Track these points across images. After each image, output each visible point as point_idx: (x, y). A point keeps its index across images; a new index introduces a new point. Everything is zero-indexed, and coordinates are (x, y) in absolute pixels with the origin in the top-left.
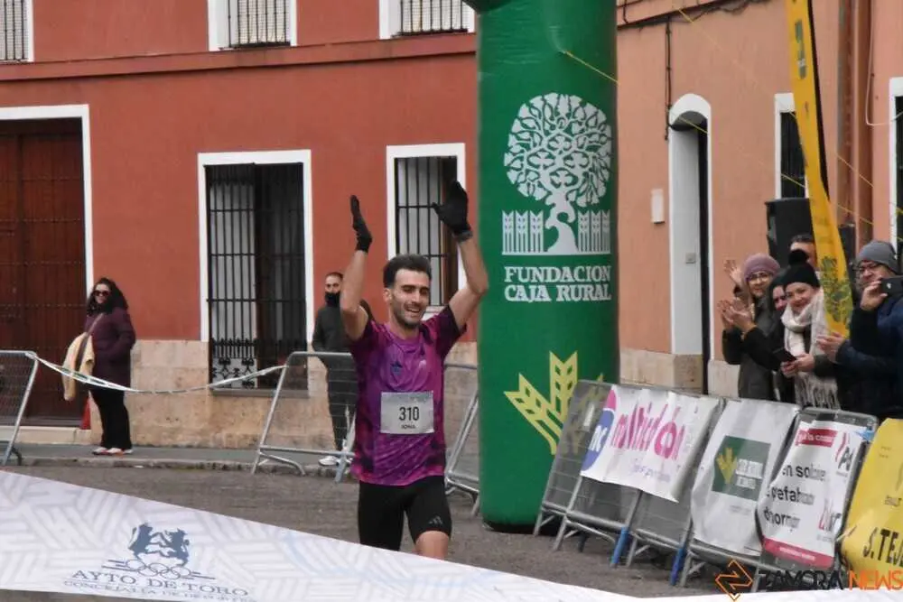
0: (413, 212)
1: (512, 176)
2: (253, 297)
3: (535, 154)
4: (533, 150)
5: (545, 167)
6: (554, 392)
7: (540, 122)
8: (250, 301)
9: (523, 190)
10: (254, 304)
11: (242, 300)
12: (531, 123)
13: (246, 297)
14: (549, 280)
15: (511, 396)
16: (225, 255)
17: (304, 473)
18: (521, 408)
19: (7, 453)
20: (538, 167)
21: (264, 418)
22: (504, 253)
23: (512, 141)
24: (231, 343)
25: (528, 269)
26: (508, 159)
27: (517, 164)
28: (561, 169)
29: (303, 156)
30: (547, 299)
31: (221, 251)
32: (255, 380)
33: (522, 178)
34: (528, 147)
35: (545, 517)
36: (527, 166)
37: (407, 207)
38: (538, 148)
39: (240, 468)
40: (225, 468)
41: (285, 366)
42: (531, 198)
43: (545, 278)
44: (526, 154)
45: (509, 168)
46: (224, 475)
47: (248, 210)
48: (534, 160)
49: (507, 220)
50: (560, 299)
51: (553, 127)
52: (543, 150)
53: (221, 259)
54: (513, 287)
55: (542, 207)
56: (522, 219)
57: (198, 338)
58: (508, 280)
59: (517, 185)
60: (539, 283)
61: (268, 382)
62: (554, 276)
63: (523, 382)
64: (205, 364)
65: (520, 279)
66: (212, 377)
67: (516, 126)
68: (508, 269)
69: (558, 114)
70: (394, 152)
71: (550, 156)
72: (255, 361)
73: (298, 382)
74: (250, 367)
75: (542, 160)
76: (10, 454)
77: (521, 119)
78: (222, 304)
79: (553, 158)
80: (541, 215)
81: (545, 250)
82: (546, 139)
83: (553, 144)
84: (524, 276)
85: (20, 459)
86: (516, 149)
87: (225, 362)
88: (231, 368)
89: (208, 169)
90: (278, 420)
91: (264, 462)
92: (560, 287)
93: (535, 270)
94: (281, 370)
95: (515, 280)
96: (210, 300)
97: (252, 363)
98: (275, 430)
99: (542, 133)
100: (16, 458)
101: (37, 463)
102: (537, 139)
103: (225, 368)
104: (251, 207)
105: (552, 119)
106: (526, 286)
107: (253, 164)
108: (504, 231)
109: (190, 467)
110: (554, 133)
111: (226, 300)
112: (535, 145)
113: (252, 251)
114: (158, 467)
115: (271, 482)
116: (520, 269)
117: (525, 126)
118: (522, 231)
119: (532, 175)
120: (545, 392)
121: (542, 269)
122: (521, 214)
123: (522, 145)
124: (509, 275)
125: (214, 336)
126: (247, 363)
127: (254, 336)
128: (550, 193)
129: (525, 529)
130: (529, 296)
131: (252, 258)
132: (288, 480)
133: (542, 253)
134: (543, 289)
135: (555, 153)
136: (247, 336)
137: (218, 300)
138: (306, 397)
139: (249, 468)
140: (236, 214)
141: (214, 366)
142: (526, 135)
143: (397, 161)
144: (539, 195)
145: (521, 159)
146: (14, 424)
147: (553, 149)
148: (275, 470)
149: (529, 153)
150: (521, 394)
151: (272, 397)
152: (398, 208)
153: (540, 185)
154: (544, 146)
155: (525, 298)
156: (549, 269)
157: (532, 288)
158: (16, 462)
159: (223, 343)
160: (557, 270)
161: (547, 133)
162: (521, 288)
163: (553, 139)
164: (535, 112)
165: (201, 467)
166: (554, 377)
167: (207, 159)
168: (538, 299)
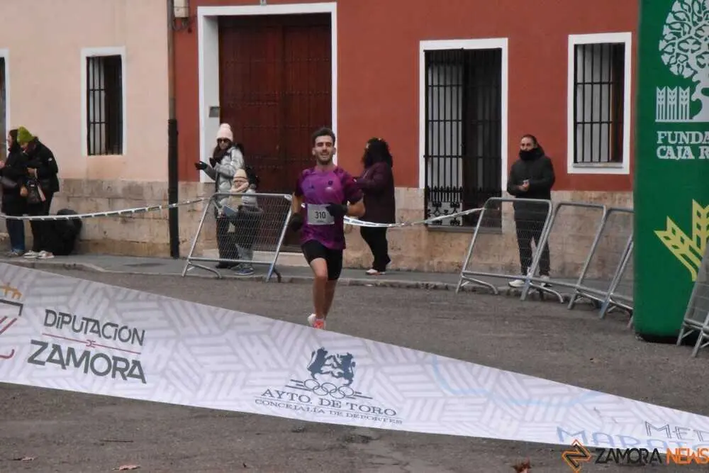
0: (588, 87)
1: (665, 58)
2: (460, 154)
3: (684, 41)
4: (683, 38)
5: (693, 51)
6: (695, 231)
7: (690, 15)
8: (457, 157)
9: (674, 69)
10: (460, 160)
11: (451, 157)
12: (681, 16)
13: (454, 154)
14: (694, 142)
15: (660, 234)
16: (439, 121)
17: (496, 293)
18: (668, 244)
19: (269, 274)
20: (687, 51)
21: (467, 250)
22: (657, 121)
23: (666, 30)
24: (442, 190)
25: (676, 133)
26: (662, 44)
27: (669, 49)
28: (706, 53)
29: (502, 43)
30: (692, 157)
31: (436, 118)
32: (460, 219)
33: (673, 60)
34: (678, 35)
35: (686, 330)
36: (677, 51)
37: (584, 83)
38: (687, 36)
39: (447, 288)
40: (436, 288)
41: (483, 209)
42: (681, 76)
43: (690, 140)
44: (677, 41)
45: (663, 52)
46: (434, 293)
47: (458, 86)
48: (683, 46)
49: (660, 94)
50: (702, 157)
51: (700, 19)
52: (691, 38)
53: (436, 124)
54: (664, 147)
55: (689, 84)
56: (672, 93)
57: (417, 186)
58: (660, 142)
59: (669, 65)
60: (685, 144)
61: (470, 221)
62: (697, 139)
63: (670, 224)
64: (422, 206)
65: (670, 141)
66: (427, 216)
67: (670, 19)
68: (660, 133)
69: (704, 8)
70: (574, 39)
71: (697, 42)
72: (461, 204)
73: (493, 221)
74: (457, 209)
75: (690, 46)
76: (272, 274)
77: (674, 13)
78: (435, 160)
79: (700, 44)
80: (688, 90)
81: (691, 118)
82: (694, 29)
83: (700, 33)
84: (673, 139)
85: (279, 278)
86: (670, 37)
87: (438, 205)
88: (442, 210)
89: (428, 53)
90: (477, 251)
91: (466, 284)
92: (702, 148)
93: (682, 133)
94: (480, 211)
95: (665, 142)
96: (427, 156)
97: (459, 206)
98: (475, 259)
99: (691, 24)
100: (276, 276)
101: (292, 281)
102: (687, 29)
103: (437, 210)
104: (460, 83)
105: (699, 12)
106: (675, 147)
107: (462, 49)
108: (658, 102)
109: (409, 287)
110: (700, 24)
111: (439, 157)
112: (685, 33)
113: (460, 118)
114: (384, 286)
115: (471, 300)
116: (670, 133)
117: (676, 18)
118: (673, 103)
119: (682, 58)
120: (689, 232)
121: (688, 133)
122: (672, 89)
123: (674, 34)
124: (660, 137)
125: (429, 184)
126: (455, 206)
127: (461, 185)
128: (695, 72)
129: (670, 339)
130: (676, 155)
131: (460, 123)
132: (486, 298)
133: (688, 120)
134: (688, 149)
135: (700, 40)
136: (454, 184)
137: (432, 157)
138: (500, 233)
139: (455, 288)
140: (448, 89)
141: (429, 208)
142: (677, 26)
143: (576, 47)
144: (687, 73)
145: (673, 45)
146: (275, 251)
147: (700, 37)
148: (474, 290)
149: (681, 39)
150: (668, 233)
151: (473, 233)
152: (576, 84)
153: (688, 66)
154: (692, 34)
155: (673, 157)
156: (694, 133)
157: (680, 148)
158: (277, 280)
159: (436, 190)
160: (700, 134)
161: (695, 24)
162: (670, 149)
163: (700, 29)
164: (686, 7)
165: (417, 287)
166: (695, 220)
167: (427, 45)
168: (684, 157)
